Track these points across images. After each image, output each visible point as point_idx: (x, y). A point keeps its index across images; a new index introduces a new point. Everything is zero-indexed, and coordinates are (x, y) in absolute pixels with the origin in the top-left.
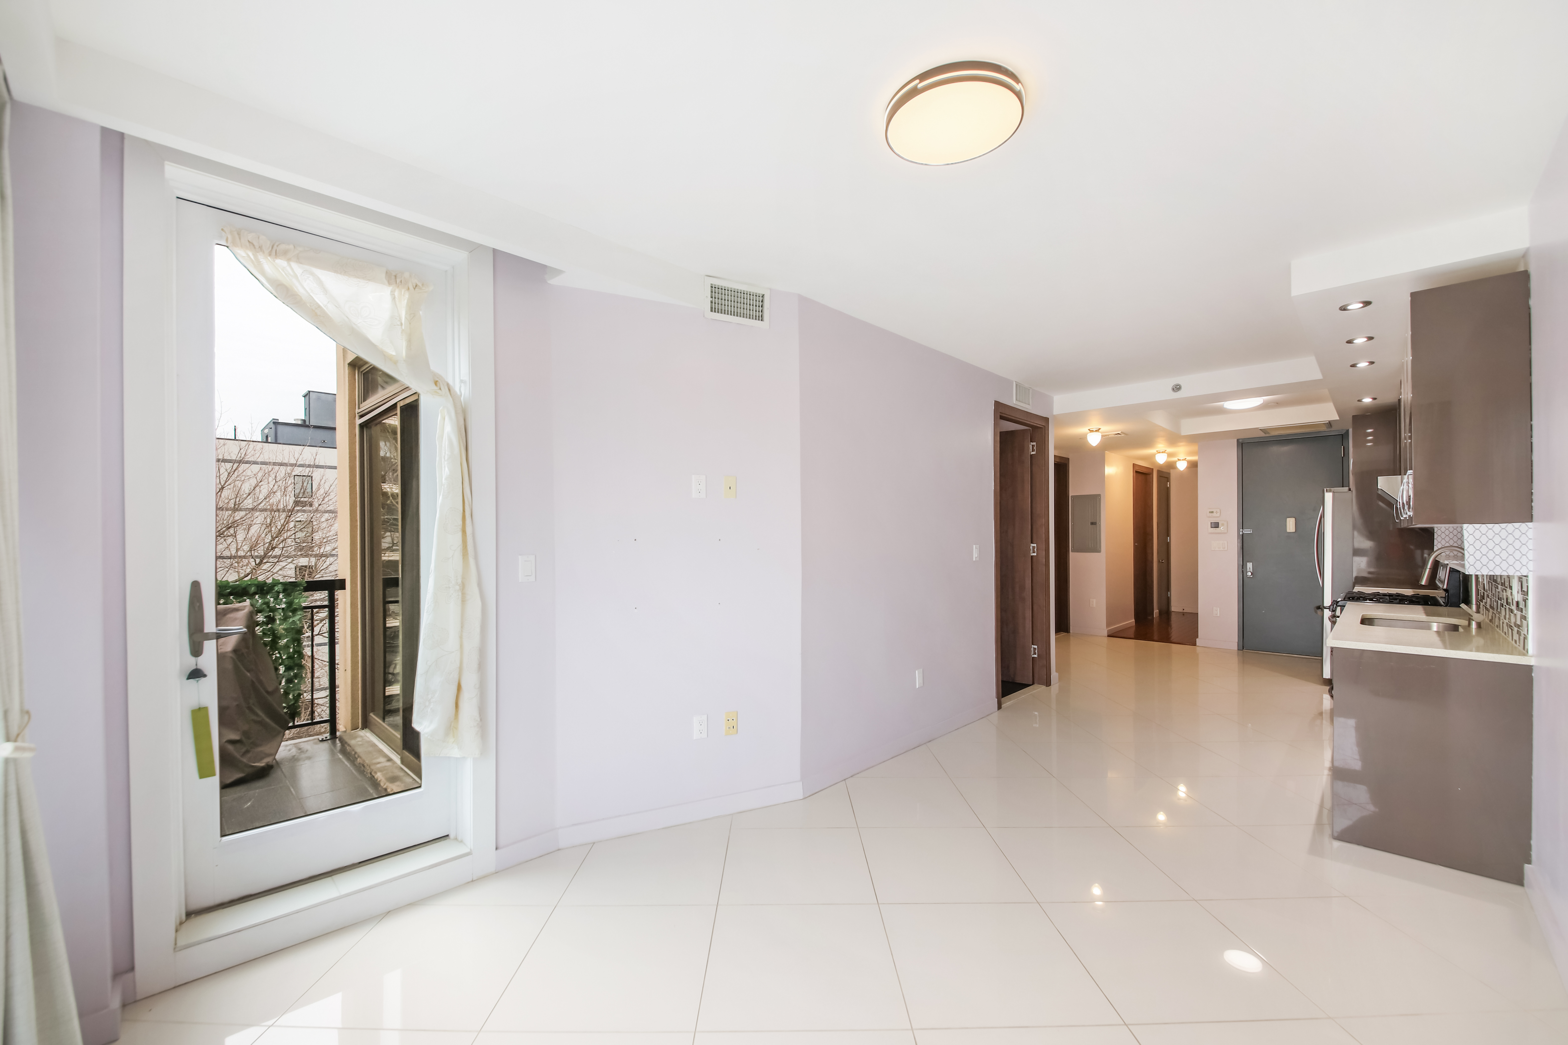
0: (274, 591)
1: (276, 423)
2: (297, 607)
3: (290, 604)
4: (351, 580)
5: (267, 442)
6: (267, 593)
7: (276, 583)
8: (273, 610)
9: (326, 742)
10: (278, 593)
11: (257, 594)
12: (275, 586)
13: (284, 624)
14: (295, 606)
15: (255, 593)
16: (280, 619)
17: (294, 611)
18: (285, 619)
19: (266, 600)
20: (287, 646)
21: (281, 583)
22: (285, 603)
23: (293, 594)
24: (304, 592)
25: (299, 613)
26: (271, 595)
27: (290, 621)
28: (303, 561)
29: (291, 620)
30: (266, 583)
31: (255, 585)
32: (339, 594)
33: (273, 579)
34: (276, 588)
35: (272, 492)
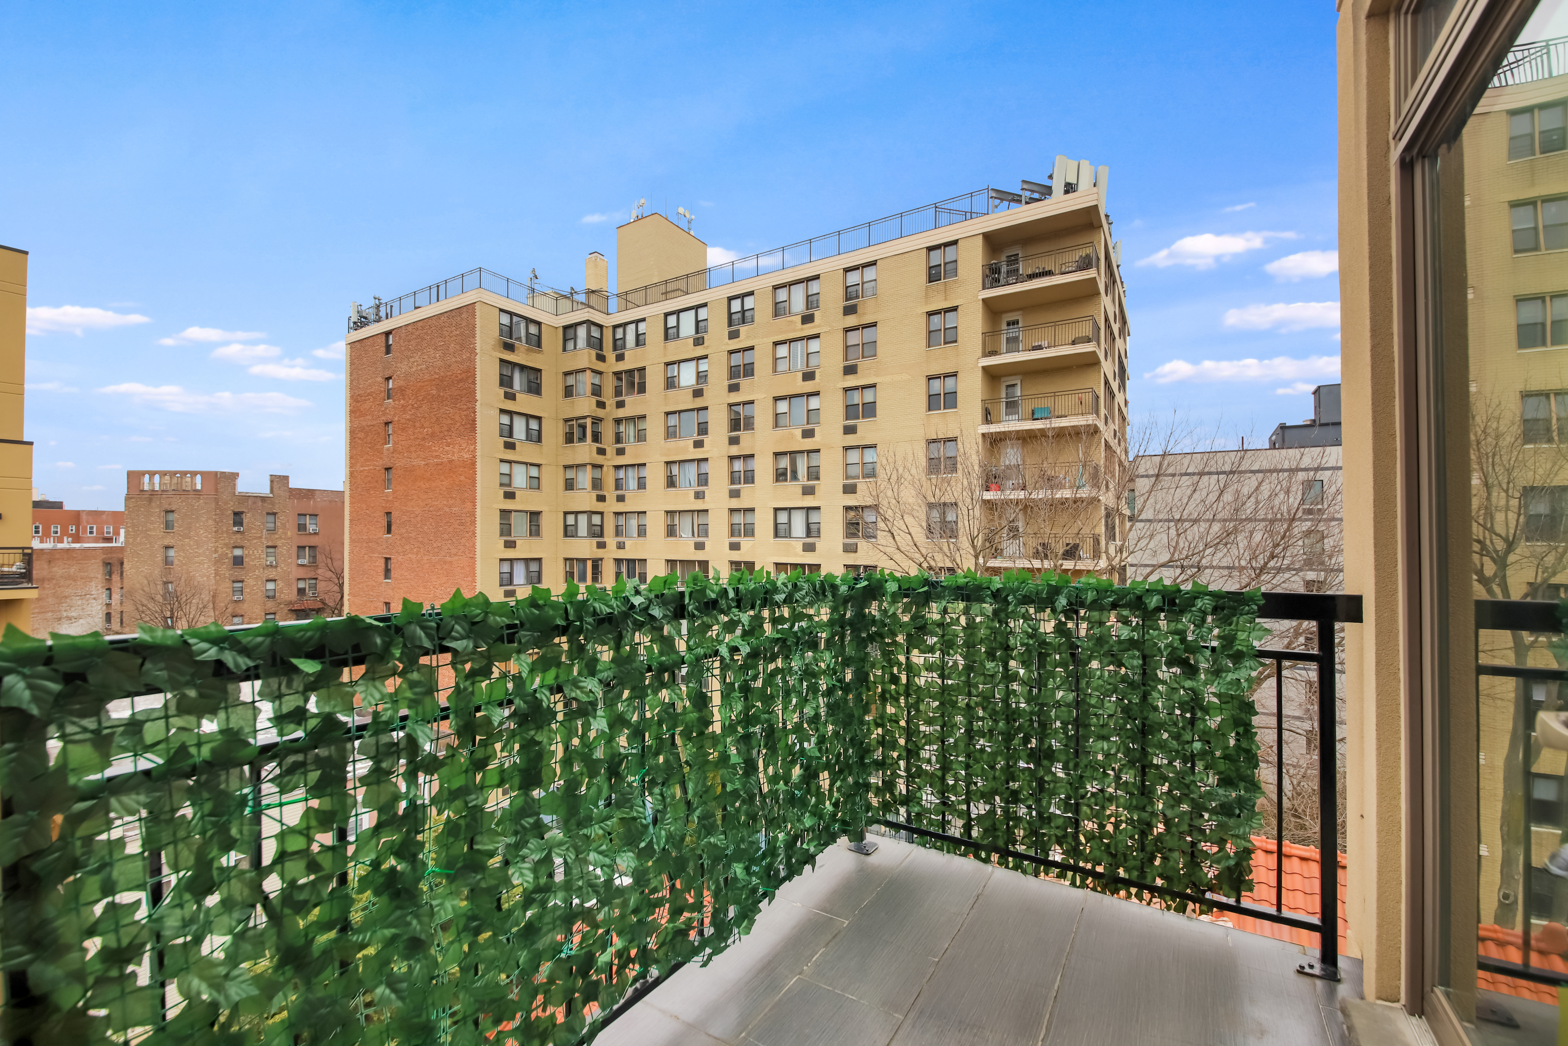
0: (1194, 609)
1: (1283, 427)
2: (1245, 649)
3: (1228, 640)
4: (1376, 599)
5: (1275, 448)
6: (1182, 612)
7: (1199, 593)
8: (1193, 649)
9: (1308, 980)
10: (1204, 613)
11: (1163, 611)
12: (1198, 598)
13: (1216, 684)
14: (1240, 648)
15: (1159, 609)
16: (1207, 671)
17: (1238, 658)
18: (1217, 672)
19: (1180, 626)
20: (1220, 733)
21: (1211, 594)
22: (1219, 637)
23: (1235, 619)
24: (1259, 617)
25: (1247, 664)
26: (1189, 616)
27: (1228, 679)
28: (1311, 575)
29: (1230, 677)
30: (1179, 591)
31: (1158, 592)
32: (1345, 631)
33: (1195, 584)
34: (1199, 603)
35: (1273, 495)
